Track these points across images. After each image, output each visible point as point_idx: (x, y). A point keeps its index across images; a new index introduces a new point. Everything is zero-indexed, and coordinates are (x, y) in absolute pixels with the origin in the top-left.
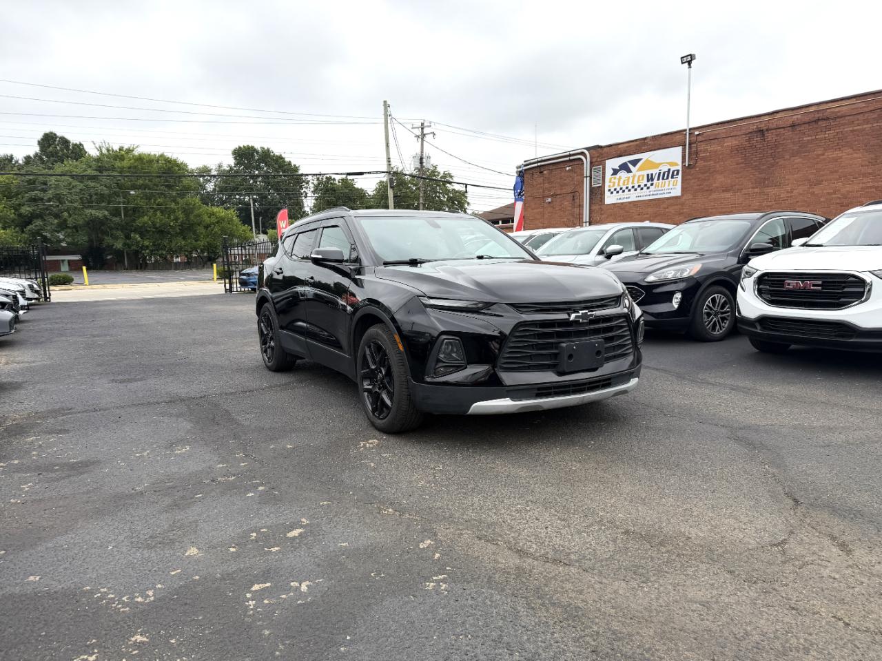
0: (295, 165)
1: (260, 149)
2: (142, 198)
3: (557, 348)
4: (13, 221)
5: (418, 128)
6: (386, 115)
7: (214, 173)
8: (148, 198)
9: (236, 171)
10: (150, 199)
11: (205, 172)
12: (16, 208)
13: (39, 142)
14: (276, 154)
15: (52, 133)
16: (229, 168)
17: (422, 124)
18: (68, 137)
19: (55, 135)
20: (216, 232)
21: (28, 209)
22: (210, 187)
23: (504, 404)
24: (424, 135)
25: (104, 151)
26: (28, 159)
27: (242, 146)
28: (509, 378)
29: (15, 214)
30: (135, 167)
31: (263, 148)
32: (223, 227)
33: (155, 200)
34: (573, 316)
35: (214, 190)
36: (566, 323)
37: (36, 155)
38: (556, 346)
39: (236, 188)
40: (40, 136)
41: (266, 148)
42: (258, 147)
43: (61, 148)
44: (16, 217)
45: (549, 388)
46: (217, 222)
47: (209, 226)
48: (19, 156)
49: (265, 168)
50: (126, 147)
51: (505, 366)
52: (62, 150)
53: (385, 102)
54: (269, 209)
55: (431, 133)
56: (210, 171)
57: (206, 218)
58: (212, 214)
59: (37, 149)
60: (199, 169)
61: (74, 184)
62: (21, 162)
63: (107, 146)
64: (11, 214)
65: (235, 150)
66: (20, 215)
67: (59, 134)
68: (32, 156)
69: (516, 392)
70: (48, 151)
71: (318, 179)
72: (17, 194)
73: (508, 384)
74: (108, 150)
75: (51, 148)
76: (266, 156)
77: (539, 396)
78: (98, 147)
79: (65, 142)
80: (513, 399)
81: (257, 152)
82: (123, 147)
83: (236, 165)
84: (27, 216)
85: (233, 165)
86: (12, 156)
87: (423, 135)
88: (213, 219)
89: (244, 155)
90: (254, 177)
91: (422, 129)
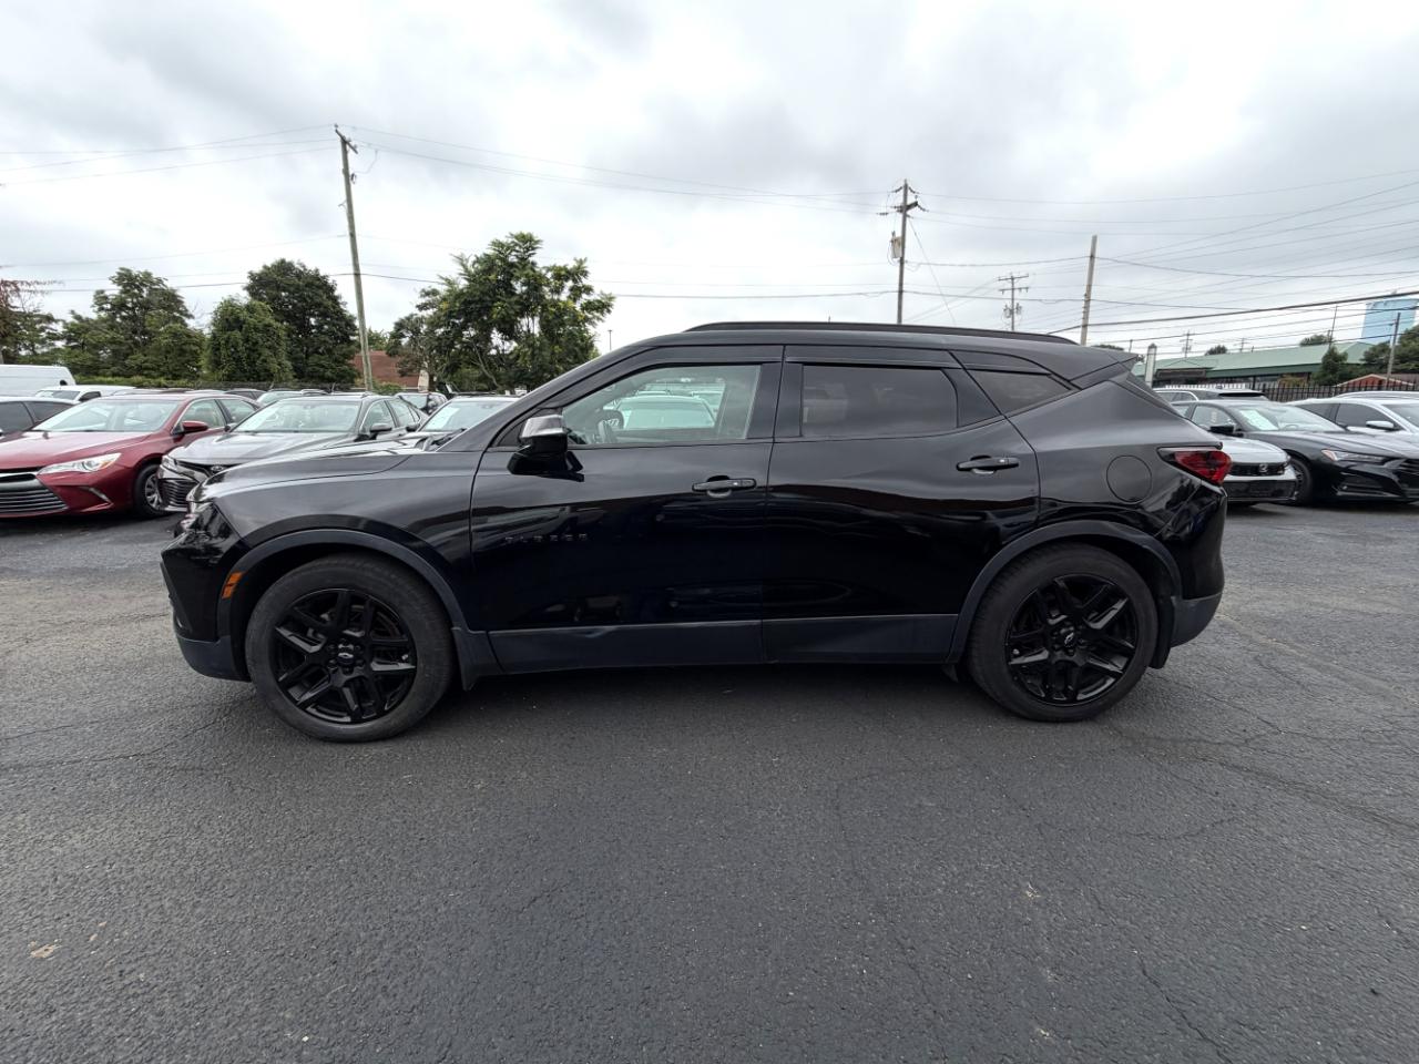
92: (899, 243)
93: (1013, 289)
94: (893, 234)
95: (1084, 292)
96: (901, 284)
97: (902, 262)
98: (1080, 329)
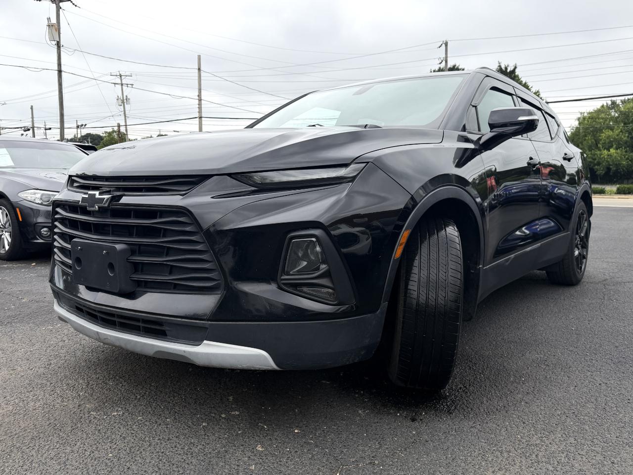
64: (625, 137)
92: (55, 28)
93: (122, 85)
94: (49, 19)
95: (197, 94)
96: (59, 65)
97: (58, 45)
98: (198, 119)
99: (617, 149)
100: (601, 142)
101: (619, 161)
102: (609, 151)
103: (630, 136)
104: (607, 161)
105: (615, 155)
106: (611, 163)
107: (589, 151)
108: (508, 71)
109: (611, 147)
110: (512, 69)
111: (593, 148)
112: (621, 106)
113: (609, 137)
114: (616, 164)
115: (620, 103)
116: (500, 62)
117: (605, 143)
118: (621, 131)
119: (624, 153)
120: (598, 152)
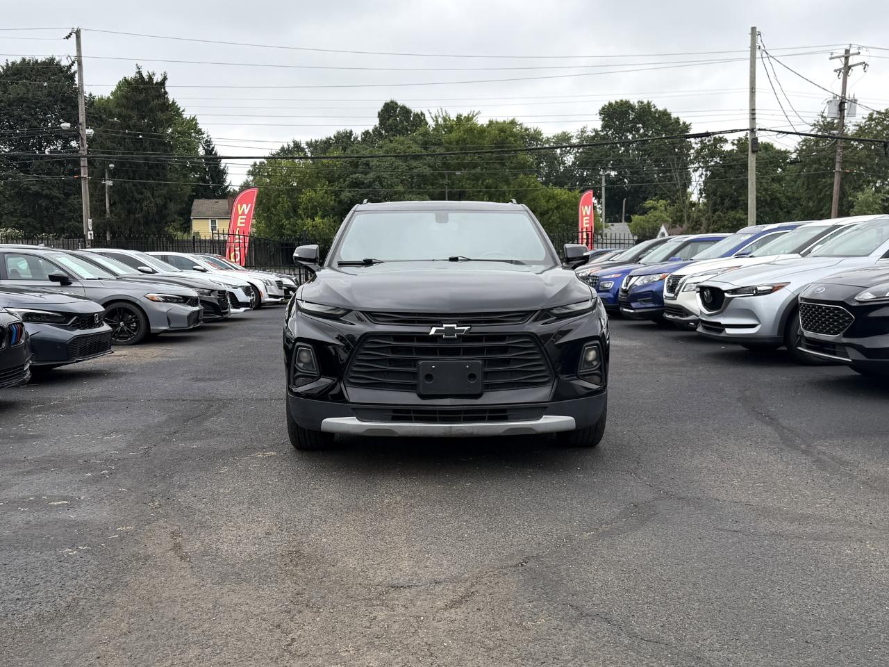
0: (684, 123)
1: (637, 104)
2: (467, 179)
3: (415, 366)
4: (333, 209)
5: (839, 57)
6: (753, 48)
7: (575, 141)
8: (476, 178)
9: (603, 138)
10: (478, 180)
11: (563, 140)
12: (337, 194)
13: (379, 113)
14: (659, 109)
15: (392, 102)
16: (594, 134)
17: (847, 51)
18: (408, 105)
19: (396, 104)
20: (553, 222)
21: (348, 194)
22: (569, 159)
23: (349, 423)
24: (849, 68)
25: (441, 121)
26: (366, 133)
27: (614, 102)
28: (355, 395)
29: (335, 200)
30: (464, 140)
31: (642, 103)
32: (563, 214)
33: (484, 180)
34: (433, 331)
35: (574, 163)
36: (425, 337)
37: (375, 129)
38: (414, 363)
39: (599, 162)
40: (380, 107)
41: (646, 102)
42: (634, 101)
43: (400, 119)
44: (336, 204)
45: (408, 411)
46: (558, 208)
47: (547, 212)
48: (358, 132)
49: (642, 131)
50: (465, 114)
51: (352, 380)
52: (402, 122)
53: (753, 29)
54: (641, 187)
55: (861, 64)
56: (570, 138)
57: (543, 202)
58: (551, 198)
59: (376, 122)
60: (557, 137)
61: (396, 164)
62: (359, 139)
63: (444, 114)
64: (331, 200)
65: (603, 108)
66: (340, 202)
67: (400, 103)
68: (371, 131)
69: (362, 411)
70: (387, 124)
71: (701, 141)
72: (340, 177)
73: (352, 401)
74: (445, 120)
75: (390, 121)
76: (646, 114)
77: (395, 419)
78: (433, 116)
79: (406, 111)
80: (360, 418)
81: (631, 107)
82: (461, 116)
83: (604, 127)
84: (346, 202)
85: (599, 129)
86: (351, 132)
87: (847, 68)
88: (552, 204)
89: (616, 114)
90: (627, 144)
91: (847, 58)
99: (323, 218)
100: (301, 207)
101: (327, 234)
102: (314, 220)
103: (337, 200)
104: (313, 235)
105: (322, 225)
106: (318, 238)
107: (287, 219)
108: (155, 81)
109: (316, 214)
110: (159, 80)
111: (292, 215)
112: (307, 150)
113: (310, 200)
114: (325, 240)
115: (306, 147)
116: (139, 65)
117: (306, 208)
118: (326, 192)
119: (333, 224)
120: (300, 221)
